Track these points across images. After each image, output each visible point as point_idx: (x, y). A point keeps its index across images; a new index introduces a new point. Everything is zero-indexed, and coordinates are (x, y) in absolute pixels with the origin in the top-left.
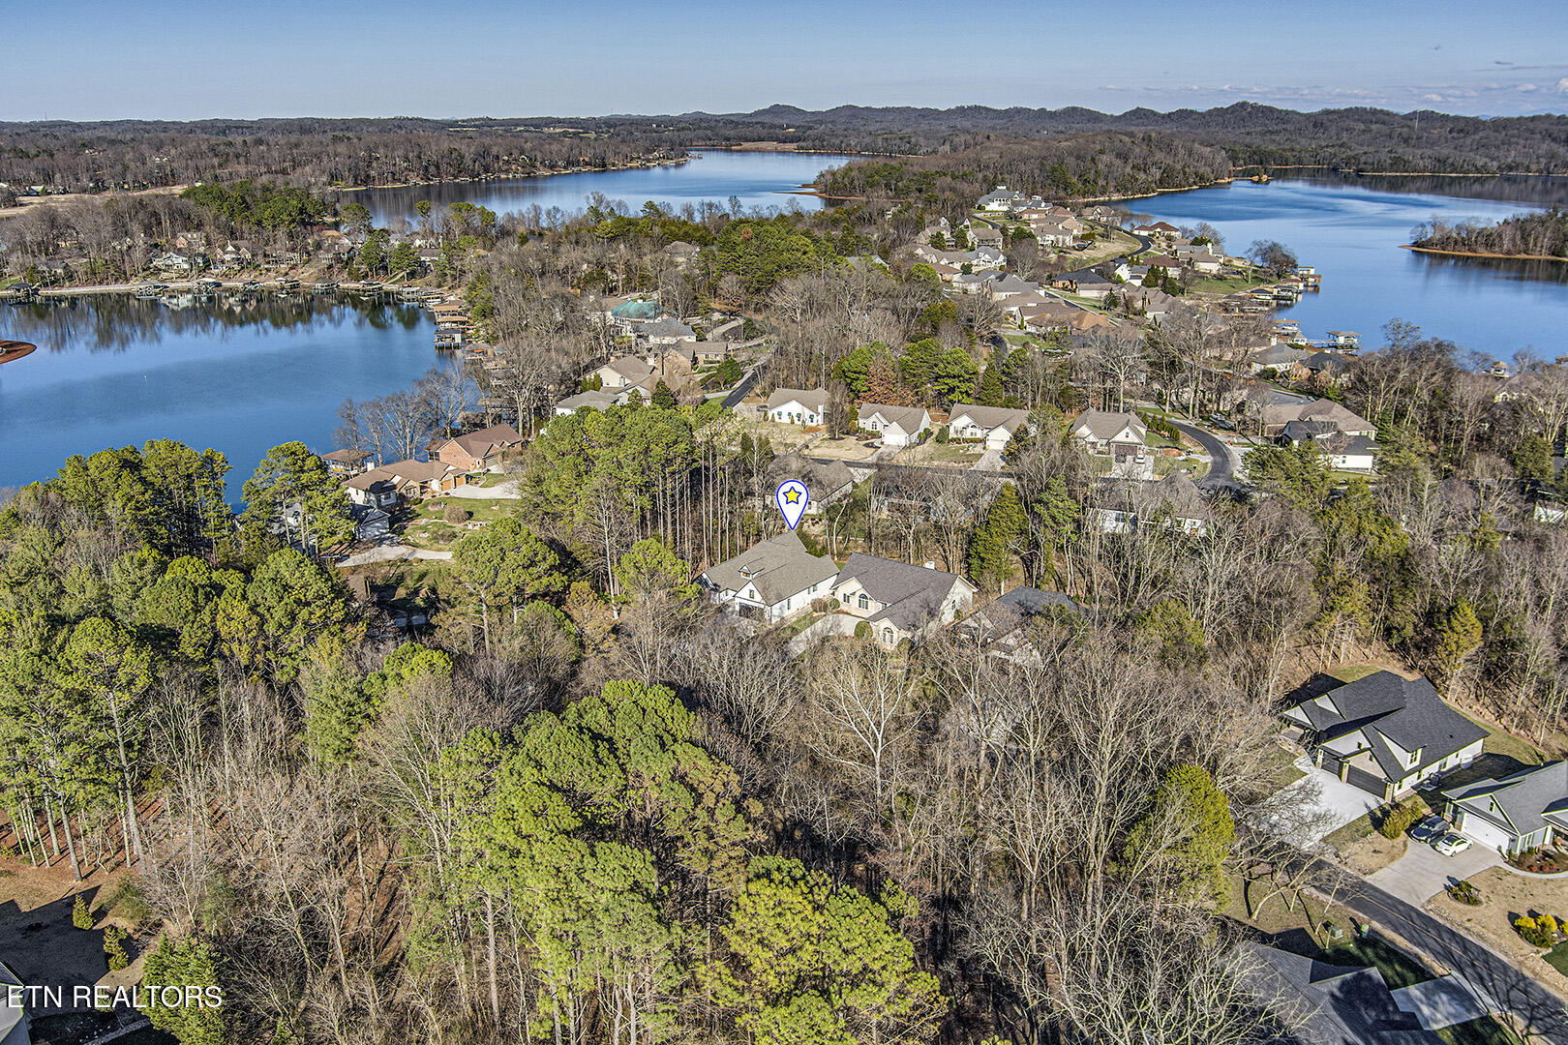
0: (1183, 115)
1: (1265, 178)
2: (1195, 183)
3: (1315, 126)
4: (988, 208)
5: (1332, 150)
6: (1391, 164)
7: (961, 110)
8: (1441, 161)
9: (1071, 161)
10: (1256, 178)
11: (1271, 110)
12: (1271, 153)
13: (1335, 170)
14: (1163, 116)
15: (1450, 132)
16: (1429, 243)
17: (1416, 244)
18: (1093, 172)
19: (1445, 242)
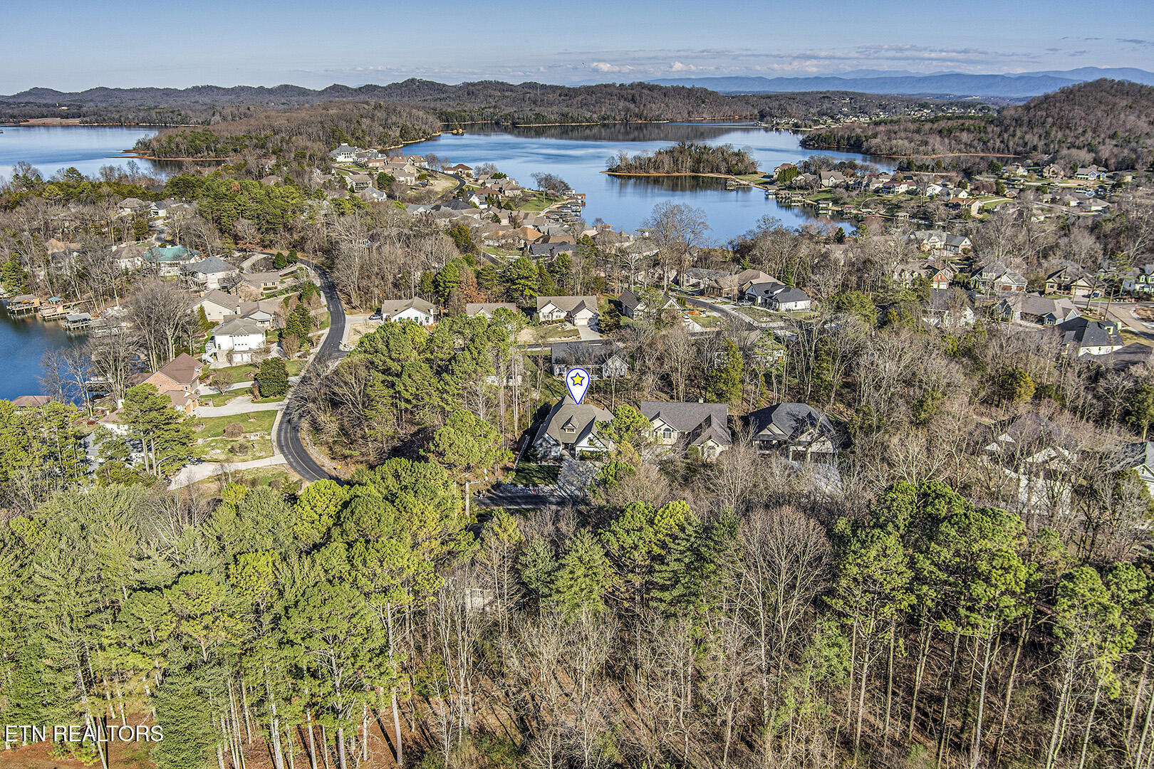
0: (370, 89)
1: (461, 131)
2: (423, 137)
3: (468, 94)
4: (338, 160)
5: (492, 110)
6: (535, 119)
7: (196, 89)
8: (565, 115)
9: (344, 124)
10: (455, 131)
11: (432, 83)
12: (453, 114)
13: (497, 123)
14: (356, 90)
15: (560, 96)
16: (618, 168)
17: (610, 170)
18: (360, 131)
19: (629, 167)
